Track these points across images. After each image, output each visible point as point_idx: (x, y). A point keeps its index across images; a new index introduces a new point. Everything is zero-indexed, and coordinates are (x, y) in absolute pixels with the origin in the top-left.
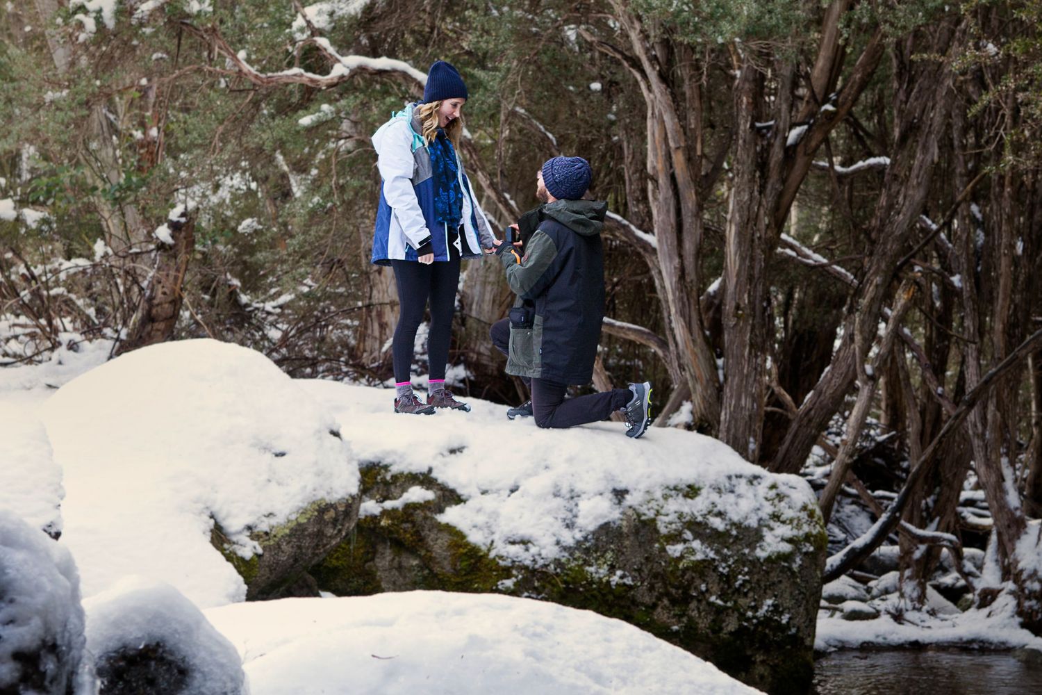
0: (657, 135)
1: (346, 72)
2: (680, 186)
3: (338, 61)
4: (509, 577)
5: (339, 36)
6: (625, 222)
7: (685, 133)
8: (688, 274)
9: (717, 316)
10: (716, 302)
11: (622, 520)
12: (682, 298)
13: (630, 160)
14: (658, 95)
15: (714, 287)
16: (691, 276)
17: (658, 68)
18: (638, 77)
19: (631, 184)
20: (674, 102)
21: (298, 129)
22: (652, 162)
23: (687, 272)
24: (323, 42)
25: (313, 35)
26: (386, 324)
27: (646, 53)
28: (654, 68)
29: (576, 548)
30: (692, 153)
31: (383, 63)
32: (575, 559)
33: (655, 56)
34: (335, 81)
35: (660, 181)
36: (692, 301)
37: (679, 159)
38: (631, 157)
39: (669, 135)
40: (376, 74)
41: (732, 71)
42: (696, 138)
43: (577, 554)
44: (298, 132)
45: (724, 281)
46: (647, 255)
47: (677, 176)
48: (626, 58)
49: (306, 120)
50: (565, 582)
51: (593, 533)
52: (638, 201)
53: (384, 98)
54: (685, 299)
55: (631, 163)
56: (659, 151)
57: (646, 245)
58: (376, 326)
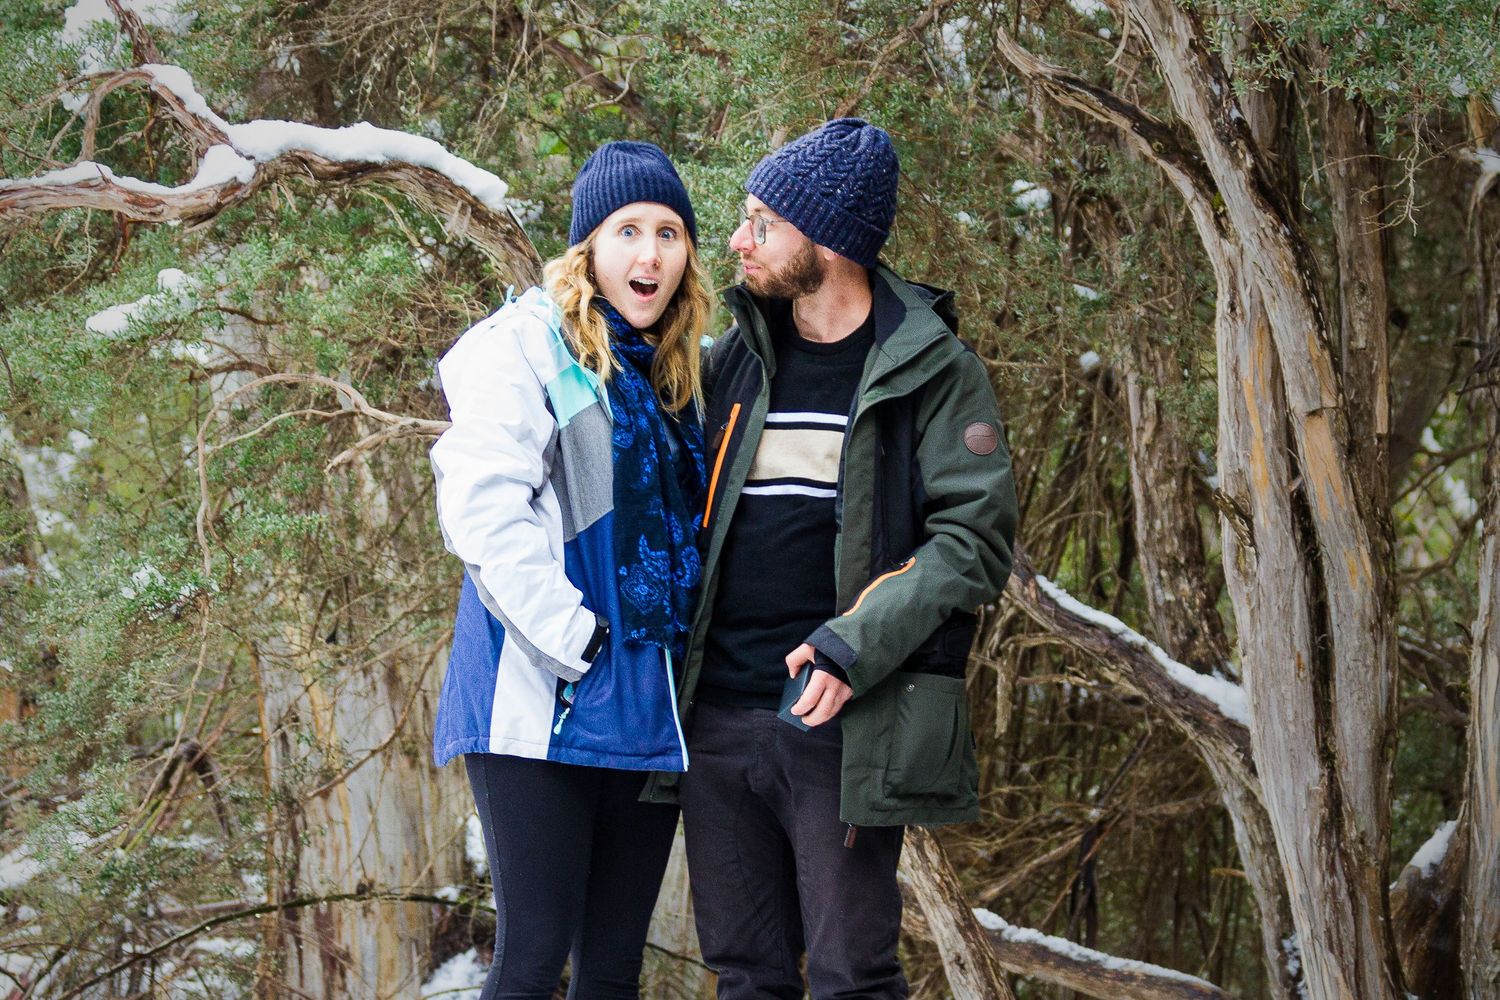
0: (1246, 371)
1: (245, 172)
2: (1323, 535)
3: (223, 138)
5: (216, 52)
6: (1134, 637)
7: (1337, 367)
8: (1352, 814)
9: (1444, 944)
10: (1439, 898)
12: (1334, 891)
13: (1146, 437)
14: (1252, 249)
15: (1429, 853)
16: (1361, 821)
17: (1249, 162)
18: (1184, 184)
19: (1151, 515)
20: (1301, 268)
21: (83, 346)
22: (1233, 456)
23: (1346, 807)
24: (171, 78)
25: (139, 54)
26: (347, 956)
27: (1212, 116)
28: (1236, 163)
30: (1361, 429)
31: (360, 141)
33: (1240, 122)
34: (211, 199)
35: (1260, 520)
36: (1364, 901)
37: (1319, 446)
38: (1150, 427)
39: (1288, 374)
40: (338, 176)
41: (1465, 153)
42: (1372, 379)
44: (85, 357)
45: (1465, 833)
46: (1205, 741)
47: (1312, 501)
48: (1145, 128)
49: (110, 320)
52: (1174, 567)
53: (358, 250)
54: (1343, 895)
55: (1150, 448)
56: (1254, 422)
57: (1201, 711)
58: (314, 962)
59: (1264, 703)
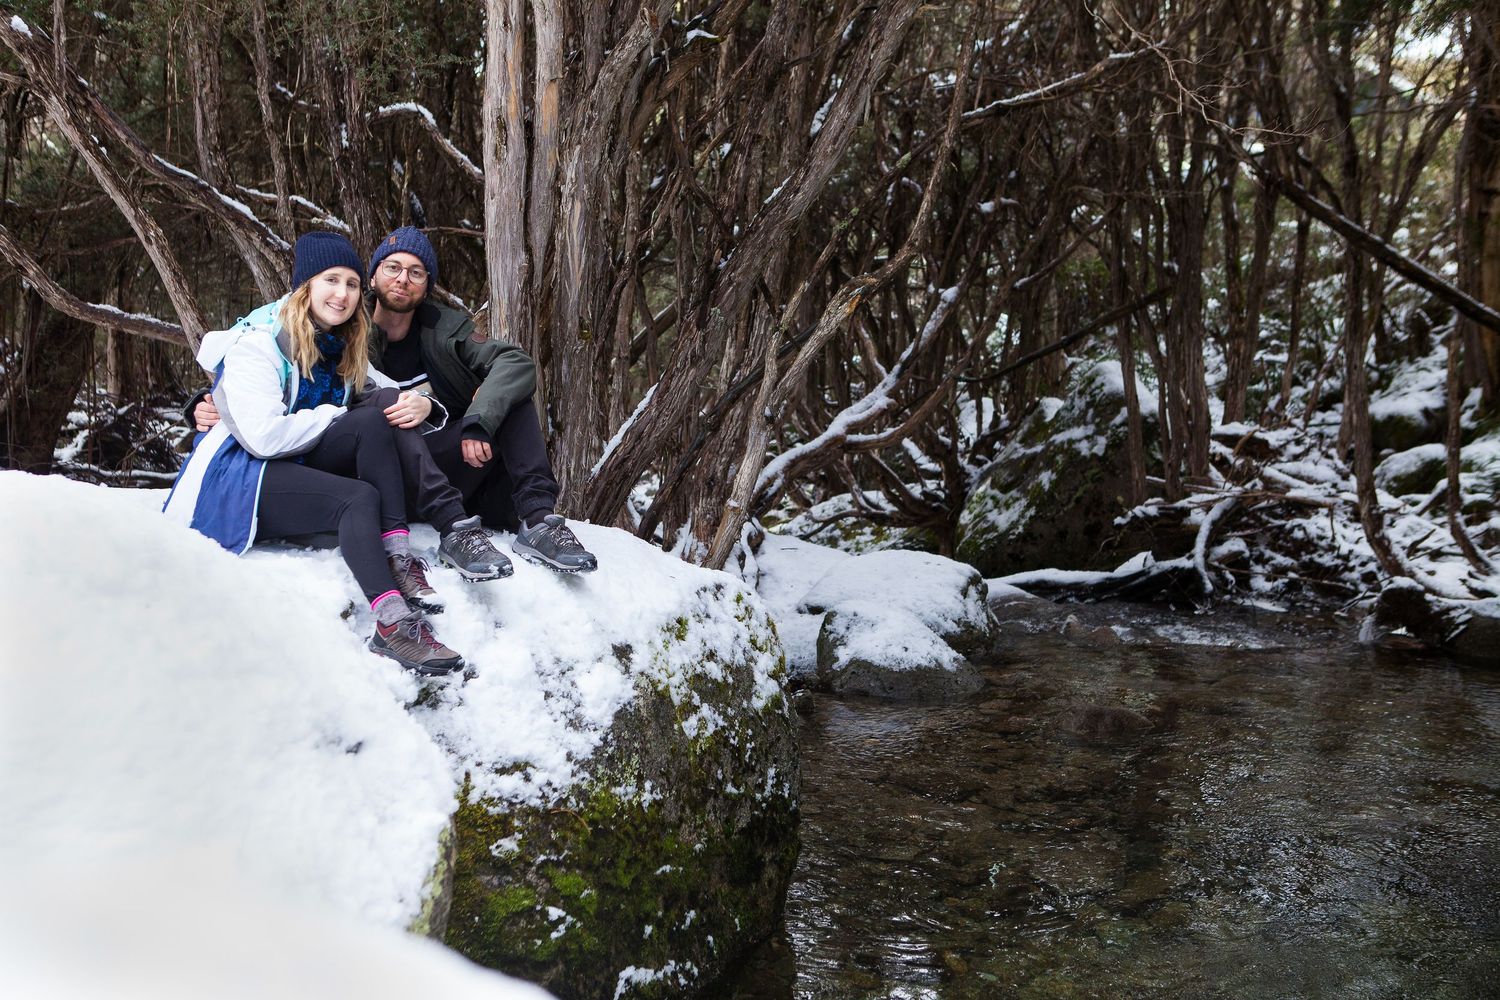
0: (510, 57)
2: (540, 141)
4: (507, 833)
8: (537, 277)
11: (636, 697)
16: (539, 280)
22: (499, 100)
23: (535, 273)
29: (597, 761)
32: (599, 780)
35: (512, 132)
37: (551, 98)
39: (543, 59)
43: (601, 769)
47: (539, 124)
50: (592, 822)
51: (612, 728)
56: (512, 83)
59: (502, 223)
